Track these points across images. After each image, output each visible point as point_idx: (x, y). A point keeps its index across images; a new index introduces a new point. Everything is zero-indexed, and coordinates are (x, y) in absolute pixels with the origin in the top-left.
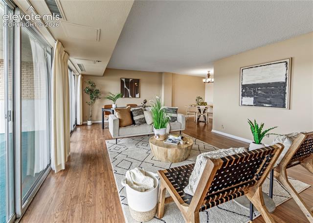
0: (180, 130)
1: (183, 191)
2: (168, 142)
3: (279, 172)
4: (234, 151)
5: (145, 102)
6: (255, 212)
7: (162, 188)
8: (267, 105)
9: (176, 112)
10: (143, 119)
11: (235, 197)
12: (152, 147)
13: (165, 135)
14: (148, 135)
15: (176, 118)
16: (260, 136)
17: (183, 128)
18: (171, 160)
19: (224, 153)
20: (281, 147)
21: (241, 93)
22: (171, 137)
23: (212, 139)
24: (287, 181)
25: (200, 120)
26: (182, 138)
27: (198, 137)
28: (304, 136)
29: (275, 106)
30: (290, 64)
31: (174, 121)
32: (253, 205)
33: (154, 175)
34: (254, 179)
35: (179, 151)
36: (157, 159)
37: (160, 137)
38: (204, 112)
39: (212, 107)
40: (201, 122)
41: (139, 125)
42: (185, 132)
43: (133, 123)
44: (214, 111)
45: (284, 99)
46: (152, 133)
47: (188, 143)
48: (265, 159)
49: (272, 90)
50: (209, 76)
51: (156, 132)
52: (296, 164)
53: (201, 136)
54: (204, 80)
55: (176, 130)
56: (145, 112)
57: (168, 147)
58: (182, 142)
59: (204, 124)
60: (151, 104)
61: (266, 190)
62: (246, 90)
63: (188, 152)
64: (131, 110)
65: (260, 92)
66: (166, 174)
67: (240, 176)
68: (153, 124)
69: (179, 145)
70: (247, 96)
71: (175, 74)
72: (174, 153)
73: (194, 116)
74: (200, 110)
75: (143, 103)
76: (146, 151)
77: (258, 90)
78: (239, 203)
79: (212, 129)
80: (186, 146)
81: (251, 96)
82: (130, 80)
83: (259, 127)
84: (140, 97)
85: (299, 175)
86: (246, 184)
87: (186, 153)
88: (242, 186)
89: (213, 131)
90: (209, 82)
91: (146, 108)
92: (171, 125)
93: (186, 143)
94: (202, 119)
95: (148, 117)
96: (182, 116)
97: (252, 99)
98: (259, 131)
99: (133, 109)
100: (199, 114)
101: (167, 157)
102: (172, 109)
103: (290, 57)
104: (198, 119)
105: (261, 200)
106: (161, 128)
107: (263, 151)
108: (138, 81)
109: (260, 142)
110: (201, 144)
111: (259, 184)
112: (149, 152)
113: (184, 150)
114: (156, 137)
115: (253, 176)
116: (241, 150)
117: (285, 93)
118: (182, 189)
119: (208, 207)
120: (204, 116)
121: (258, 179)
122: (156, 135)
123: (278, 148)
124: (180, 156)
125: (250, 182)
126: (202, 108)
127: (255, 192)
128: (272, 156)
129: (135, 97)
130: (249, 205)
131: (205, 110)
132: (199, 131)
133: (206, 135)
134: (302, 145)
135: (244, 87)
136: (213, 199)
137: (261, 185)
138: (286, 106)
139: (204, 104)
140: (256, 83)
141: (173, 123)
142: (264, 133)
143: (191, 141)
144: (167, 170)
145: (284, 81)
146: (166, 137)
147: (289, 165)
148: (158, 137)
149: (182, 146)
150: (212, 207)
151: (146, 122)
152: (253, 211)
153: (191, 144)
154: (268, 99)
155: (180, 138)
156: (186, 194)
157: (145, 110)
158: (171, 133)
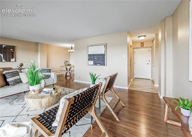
0: (53, 83)
1: (52, 126)
2: (42, 94)
3: (102, 96)
4: (82, 90)
5: (22, 65)
6: (93, 119)
7: (34, 131)
8: (99, 65)
9: (50, 72)
10: (18, 79)
11: (83, 116)
12: (27, 101)
13: (40, 89)
14: (24, 92)
15: (50, 75)
16: (94, 80)
17: (55, 82)
18: (45, 107)
19: (77, 93)
20: (101, 84)
21: (88, 59)
22: (45, 90)
23: (74, 86)
24: (105, 99)
25: (67, 75)
26: (54, 89)
27: (66, 86)
28: (109, 77)
29: (101, 65)
30: (106, 46)
31: (48, 78)
32: (92, 117)
33: (27, 123)
34: (92, 102)
35: (51, 98)
36: (33, 109)
37: (35, 91)
38: (69, 70)
39: (74, 67)
40: (68, 76)
41: (14, 85)
42: (57, 84)
43: (7, 84)
44: (75, 69)
45: (104, 62)
46: (28, 90)
47: (58, 91)
48: (96, 91)
49: (100, 57)
50: (72, 48)
51: (31, 88)
52: (108, 90)
53: (68, 85)
54: (69, 51)
55: (50, 84)
56: (20, 74)
57: (42, 97)
58: (53, 92)
59: (70, 77)
60: (26, 67)
61: (97, 106)
62: (90, 57)
63: (58, 98)
64: (4, 73)
65: (96, 58)
66: (37, 119)
67: (85, 103)
68: (28, 83)
69: (51, 94)
70: (91, 60)
71: (49, 45)
72: (48, 101)
73: (63, 73)
74: (67, 69)
75: (19, 66)
76: (22, 106)
77: (95, 57)
78: (86, 118)
79: (74, 79)
80: (57, 94)
81: (92, 60)
82: (4, 46)
83: (94, 76)
84: (15, 61)
85: (110, 94)
86: (88, 107)
87: (56, 98)
88: (86, 108)
89: (75, 81)
90: (72, 52)
91: (22, 70)
92: (46, 81)
93: (57, 92)
94: (68, 74)
95: (24, 77)
96: (54, 74)
97: (93, 62)
98: (94, 78)
99: (7, 72)
100: (67, 71)
101: (41, 105)
102: (47, 69)
103: (106, 43)
104: (66, 75)
105: (95, 112)
106: (36, 84)
107: (94, 87)
108: (13, 48)
109: (94, 83)
110: (67, 90)
111: (94, 104)
112: (25, 106)
113: (55, 97)
114: (31, 92)
115: (91, 101)
116: (85, 89)
117: (105, 59)
118: (50, 125)
119: (68, 129)
120: (70, 73)
121: (93, 102)
122: (31, 91)
123: (100, 85)
124: (53, 101)
125: (90, 105)
126: (68, 67)
127: (92, 109)
128: (98, 89)
129: (10, 61)
130: (90, 117)
131: (70, 69)
132: (67, 82)
133: (71, 84)
134: (109, 81)
135: (89, 55)
136: (70, 123)
137: (94, 105)
138: (105, 65)
139: (69, 65)
140: (94, 53)
141: (48, 79)
142: (96, 79)
143: (60, 89)
144: (39, 115)
145: (104, 53)
146: (40, 91)
147: (106, 91)
148: (33, 92)
149: (53, 94)
150: (71, 127)
151: (21, 82)
152: (92, 119)
153: (60, 92)
154: (99, 62)
155: (52, 89)
156: (54, 127)
157: (21, 72)
158: (45, 87)
